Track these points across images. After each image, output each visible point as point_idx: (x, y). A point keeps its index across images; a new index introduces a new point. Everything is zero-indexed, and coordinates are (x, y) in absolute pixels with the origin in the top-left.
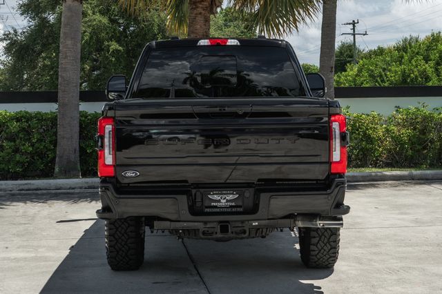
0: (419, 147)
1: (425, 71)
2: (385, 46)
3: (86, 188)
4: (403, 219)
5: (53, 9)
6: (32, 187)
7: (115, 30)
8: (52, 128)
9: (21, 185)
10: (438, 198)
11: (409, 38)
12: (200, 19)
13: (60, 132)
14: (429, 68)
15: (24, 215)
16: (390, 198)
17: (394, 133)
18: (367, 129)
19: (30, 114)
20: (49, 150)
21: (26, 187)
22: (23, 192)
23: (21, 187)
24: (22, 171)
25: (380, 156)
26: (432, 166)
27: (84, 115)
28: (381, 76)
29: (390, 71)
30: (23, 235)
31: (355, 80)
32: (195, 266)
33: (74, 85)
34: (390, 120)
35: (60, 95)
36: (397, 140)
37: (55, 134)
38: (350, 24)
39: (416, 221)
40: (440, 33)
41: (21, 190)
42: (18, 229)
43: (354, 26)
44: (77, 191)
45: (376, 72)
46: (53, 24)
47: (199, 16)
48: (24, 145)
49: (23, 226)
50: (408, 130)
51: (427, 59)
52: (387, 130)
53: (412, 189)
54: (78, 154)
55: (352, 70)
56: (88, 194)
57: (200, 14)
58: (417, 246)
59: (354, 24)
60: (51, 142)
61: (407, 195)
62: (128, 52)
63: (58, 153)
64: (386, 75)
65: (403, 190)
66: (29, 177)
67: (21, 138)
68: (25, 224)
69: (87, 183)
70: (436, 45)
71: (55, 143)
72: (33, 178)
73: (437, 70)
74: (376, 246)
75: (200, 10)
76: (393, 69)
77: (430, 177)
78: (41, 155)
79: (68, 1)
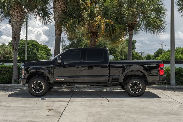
31: (161, 59)
43: (162, 44)
45: (167, 57)
55: (161, 56)
79: (57, 36)
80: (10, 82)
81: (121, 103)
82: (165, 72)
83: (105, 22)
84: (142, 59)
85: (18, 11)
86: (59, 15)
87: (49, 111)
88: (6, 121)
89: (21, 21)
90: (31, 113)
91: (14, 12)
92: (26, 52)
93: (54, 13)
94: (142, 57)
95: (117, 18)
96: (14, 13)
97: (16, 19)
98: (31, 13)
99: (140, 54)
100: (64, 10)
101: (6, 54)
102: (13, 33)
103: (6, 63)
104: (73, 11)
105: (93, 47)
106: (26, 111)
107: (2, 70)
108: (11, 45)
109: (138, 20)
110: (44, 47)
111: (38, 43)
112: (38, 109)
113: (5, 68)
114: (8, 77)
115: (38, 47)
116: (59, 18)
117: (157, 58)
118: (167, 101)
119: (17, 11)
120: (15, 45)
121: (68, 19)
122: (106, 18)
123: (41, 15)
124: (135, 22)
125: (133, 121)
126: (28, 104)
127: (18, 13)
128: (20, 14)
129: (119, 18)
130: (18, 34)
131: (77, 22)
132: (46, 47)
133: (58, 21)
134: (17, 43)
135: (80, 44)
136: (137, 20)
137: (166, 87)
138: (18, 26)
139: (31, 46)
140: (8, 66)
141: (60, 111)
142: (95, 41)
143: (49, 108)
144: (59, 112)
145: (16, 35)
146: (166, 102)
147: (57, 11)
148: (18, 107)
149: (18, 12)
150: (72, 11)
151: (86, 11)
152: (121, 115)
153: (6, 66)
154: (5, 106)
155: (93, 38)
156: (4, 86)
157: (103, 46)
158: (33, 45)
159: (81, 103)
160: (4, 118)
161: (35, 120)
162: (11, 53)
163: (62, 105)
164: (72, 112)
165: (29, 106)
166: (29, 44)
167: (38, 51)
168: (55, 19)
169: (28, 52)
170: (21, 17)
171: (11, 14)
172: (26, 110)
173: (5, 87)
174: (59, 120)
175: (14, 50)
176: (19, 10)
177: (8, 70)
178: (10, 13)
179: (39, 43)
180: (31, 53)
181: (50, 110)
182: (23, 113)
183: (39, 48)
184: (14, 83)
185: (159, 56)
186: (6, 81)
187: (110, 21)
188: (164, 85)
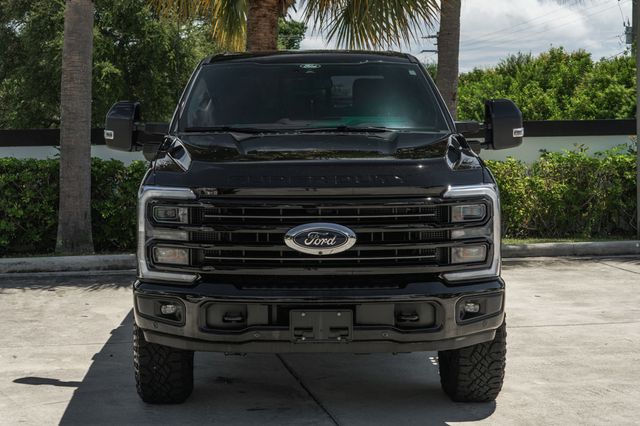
0: (576, 208)
1: (542, 102)
3: (105, 269)
4: (585, 313)
5: (20, 17)
6: (28, 267)
7: (108, 45)
8: (51, 182)
9: (12, 264)
10: (622, 281)
11: (517, 56)
12: (264, 24)
13: (65, 187)
14: (549, 98)
15: (26, 308)
16: (551, 282)
17: (541, 188)
18: (503, 183)
19: (19, 162)
20: (48, 214)
21: (19, 267)
22: (15, 274)
23: (12, 268)
24: (9, 245)
25: (521, 221)
26: (595, 235)
27: (97, 163)
30: (33, 338)
32: (301, 384)
33: (84, 120)
34: (536, 169)
35: (63, 135)
36: (545, 199)
37: (57, 190)
38: (432, 37)
39: (603, 315)
40: (562, 48)
41: (12, 272)
42: (23, 329)
44: (93, 272)
46: (20, 37)
47: (263, 19)
48: (12, 206)
49: (30, 324)
50: (561, 183)
51: (545, 86)
52: (532, 184)
53: (579, 268)
54: (89, 220)
56: (110, 278)
57: (265, 16)
58: (620, 352)
60: (49, 202)
61: (574, 276)
62: (126, 76)
63: (60, 218)
65: (566, 270)
66: (17, 253)
67: (7, 197)
68: (31, 321)
69: (107, 261)
70: (558, 67)
71: (56, 204)
72: (24, 254)
73: (560, 101)
74: (559, 353)
75: (264, 11)
77: (600, 251)
78: (36, 222)
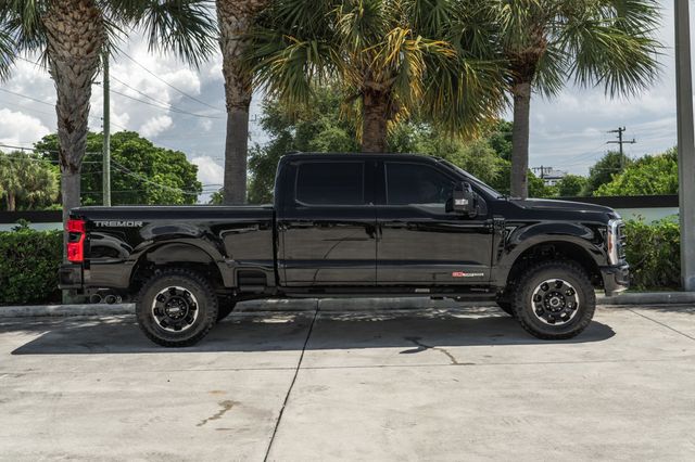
2: (654, 155)
28: (647, 186)
29: (657, 181)
31: (619, 192)
38: (616, 131)
43: (620, 134)
45: (642, 183)
55: (618, 181)
59: (620, 131)
64: (653, 186)
76: (661, 179)
79: (234, 110)
80: (55, 298)
81: (507, 368)
82: (661, 241)
83: (423, 50)
84: (547, 193)
85: (76, 15)
86: (238, 30)
87: (222, 408)
88: (58, 458)
89: (90, 55)
90: (151, 421)
91: (62, 20)
92: (104, 179)
93: (220, 19)
94: (546, 184)
95: (470, 33)
96: (61, 28)
97: (69, 51)
98: (131, 24)
99: (537, 175)
100: (260, 9)
101: (30, 188)
102: (59, 103)
103: (34, 221)
104: (297, 12)
105: (377, 148)
106: (131, 411)
107: (21, 249)
108: (45, 155)
109: (549, 39)
110: (173, 158)
111: (147, 142)
112: (178, 404)
113: (34, 239)
114: (47, 275)
115: (150, 158)
116: (239, 40)
117: (604, 188)
118: (686, 353)
119: (73, 19)
120: (71, 149)
121: (278, 40)
122: (424, 36)
123: (168, 31)
124: (537, 50)
125: (572, 440)
126: (135, 383)
127: (80, 24)
128: (87, 30)
129: (474, 34)
130: (79, 107)
131: (312, 50)
132: (178, 159)
133: (238, 53)
134: (79, 144)
135: (311, 143)
136: (545, 40)
137: (667, 297)
138: (79, 74)
139: (124, 154)
140: (44, 233)
141: (268, 408)
142: (383, 127)
143: (223, 398)
144: (263, 414)
145: (72, 111)
146: (685, 358)
147: (232, 14)
148: (96, 395)
149: (77, 21)
150: (293, 13)
151: (346, 11)
152: (519, 418)
153: (37, 235)
154: (45, 395)
155: (375, 115)
156: (31, 313)
157: (400, 149)
158: (128, 152)
159: (348, 374)
160: (48, 446)
161: (171, 450)
162: (46, 183)
163: (272, 385)
164: (319, 409)
165: (139, 390)
166: (114, 146)
167: (149, 172)
168: (223, 42)
169: (111, 180)
170: (89, 40)
171: (52, 30)
172: (132, 407)
173: (35, 316)
174: (273, 447)
175: (68, 171)
176: (82, 13)
177: (46, 251)
178: (46, 24)
179: (151, 145)
180: (122, 183)
181: (228, 405)
182: (121, 421)
183: (154, 164)
184: (69, 298)
185: (611, 180)
186: (37, 291)
187: (441, 45)
188: (657, 290)
